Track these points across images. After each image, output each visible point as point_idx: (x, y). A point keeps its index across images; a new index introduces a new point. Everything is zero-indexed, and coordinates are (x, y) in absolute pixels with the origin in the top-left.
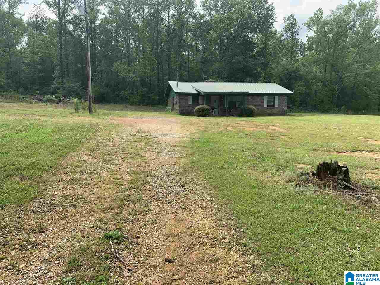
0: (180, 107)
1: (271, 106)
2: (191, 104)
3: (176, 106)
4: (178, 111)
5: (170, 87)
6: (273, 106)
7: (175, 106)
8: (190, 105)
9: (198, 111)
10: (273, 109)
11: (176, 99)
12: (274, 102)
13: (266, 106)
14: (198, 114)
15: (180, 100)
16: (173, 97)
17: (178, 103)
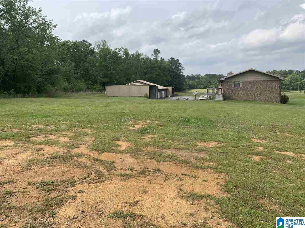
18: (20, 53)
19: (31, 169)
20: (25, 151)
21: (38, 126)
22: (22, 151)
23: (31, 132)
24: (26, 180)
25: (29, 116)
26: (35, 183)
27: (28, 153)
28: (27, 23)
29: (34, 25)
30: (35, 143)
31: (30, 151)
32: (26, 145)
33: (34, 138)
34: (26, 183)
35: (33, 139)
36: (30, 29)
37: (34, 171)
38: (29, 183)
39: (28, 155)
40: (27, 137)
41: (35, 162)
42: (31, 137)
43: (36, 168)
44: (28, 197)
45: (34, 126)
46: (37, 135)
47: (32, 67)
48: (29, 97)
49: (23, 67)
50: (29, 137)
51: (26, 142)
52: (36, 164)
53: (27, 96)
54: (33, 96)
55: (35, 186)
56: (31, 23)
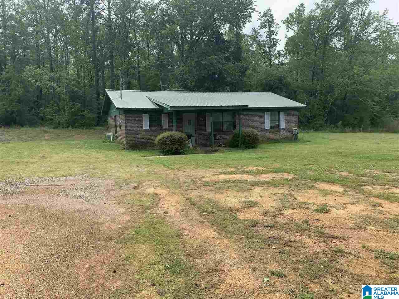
0: (128, 133)
1: (276, 127)
2: (148, 128)
3: (121, 132)
4: (125, 142)
5: (108, 98)
6: (279, 126)
7: (119, 130)
8: (146, 130)
9: (163, 142)
10: (278, 131)
11: (121, 120)
12: (279, 121)
13: (267, 127)
14: (164, 149)
15: (127, 121)
16: (115, 116)
17: (123, 127)
18: (353, 75)
19: (366, 229)
20: (358, 203)
21: (374, 172)
22: (353, 202)
23: (364, 178)
24: (360, 241)
25: (360, 157)
26: (373, 249)
27: (361, 207)
28: (365, 35)
29: (374, 35)
30: (370, 195)
31: (364, 204)
32: (358, 194)
33: (368, 187)
34: (360, 245)
35: (367, 189)
36: (369, 41)
37: (370, 232)
38: (364, 247)
39: (362, 209)
40: (359, 185)
41: (371, 220)
42: (365, 186)
43: (373, 230)
44: (363, 266)
45: (368, 171)
46: (373, 184)
47: (367, 91)
48: (360, 132)
49: (355, 93)
50: (362, 186)
51: (357, 191)
52: (373, 224)
53: (358, 130)
54: (365, 131)
55: (373, 254)
56: (371, 34)
